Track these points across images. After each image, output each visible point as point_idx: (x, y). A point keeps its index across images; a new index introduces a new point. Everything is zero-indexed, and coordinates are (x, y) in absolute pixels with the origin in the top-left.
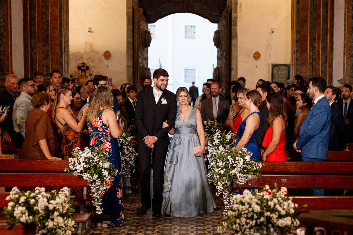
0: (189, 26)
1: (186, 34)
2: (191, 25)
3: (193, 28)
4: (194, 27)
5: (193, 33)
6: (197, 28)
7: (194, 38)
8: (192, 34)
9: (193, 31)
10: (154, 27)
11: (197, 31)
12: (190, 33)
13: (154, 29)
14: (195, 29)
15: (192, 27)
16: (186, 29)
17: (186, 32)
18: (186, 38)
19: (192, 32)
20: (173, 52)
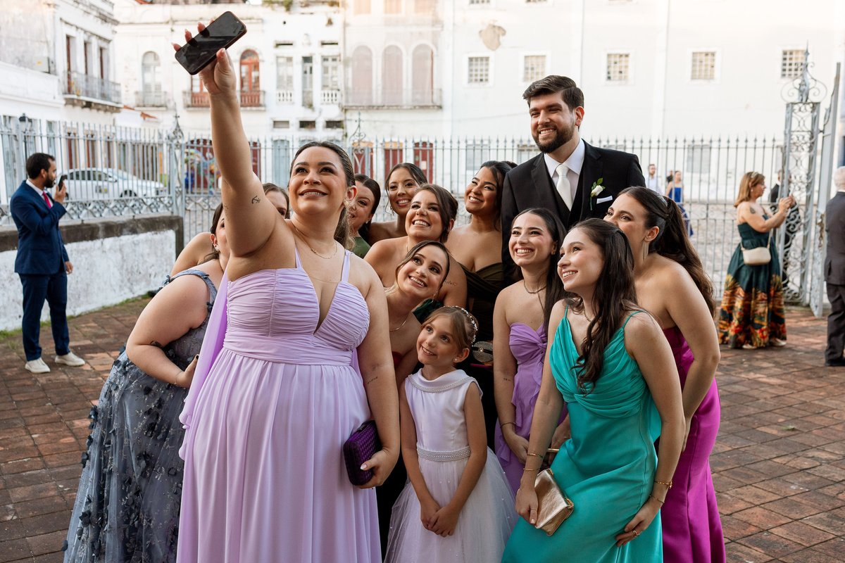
0: (701, 53)
1: (694, 71)
2: (704, 50)
3: (710, 57)
4: (713, 54)
5: (709, 68)
6: (717, 57)
7: (712, 78)
8: (706, 70)
9: (709, 63)
10: (627, 59)
11: (717, 64)
12: (703, 68)
13: (627, 61)
14: (714, 60)
15: (707, 54)
16: (694, 61)
17: (694, 66)
18: (693, 78)
19: (706, 65)
20: (664, 110)
